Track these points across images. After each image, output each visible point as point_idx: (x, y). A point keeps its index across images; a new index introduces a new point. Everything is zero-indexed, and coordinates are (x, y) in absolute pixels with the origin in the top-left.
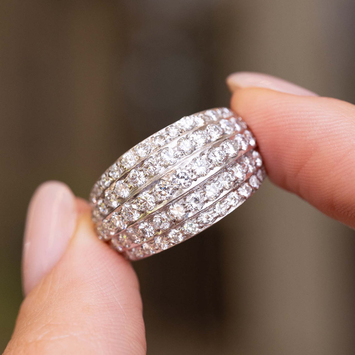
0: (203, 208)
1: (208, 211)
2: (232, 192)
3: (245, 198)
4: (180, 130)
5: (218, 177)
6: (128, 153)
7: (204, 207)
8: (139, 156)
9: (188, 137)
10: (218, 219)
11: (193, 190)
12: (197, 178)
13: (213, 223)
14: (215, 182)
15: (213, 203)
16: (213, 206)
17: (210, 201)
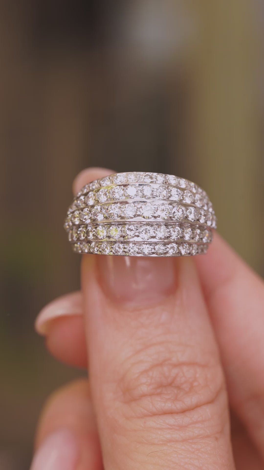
0: (148, 241)
1: (151, 245)
2: (175, 243)
3: (181, 254)
4: (166, 181)
5: (171, 226)
6: (122, 174)
7: (150, 240)
8: (128, 180)
9: (169, 188)
10: (154, 255)
11: (149, 223)
12: (157, 217)
13: (149, 255)
14: (168, 229)
15: (158, 242)
16: (156, 244)
17: (156, 238)
